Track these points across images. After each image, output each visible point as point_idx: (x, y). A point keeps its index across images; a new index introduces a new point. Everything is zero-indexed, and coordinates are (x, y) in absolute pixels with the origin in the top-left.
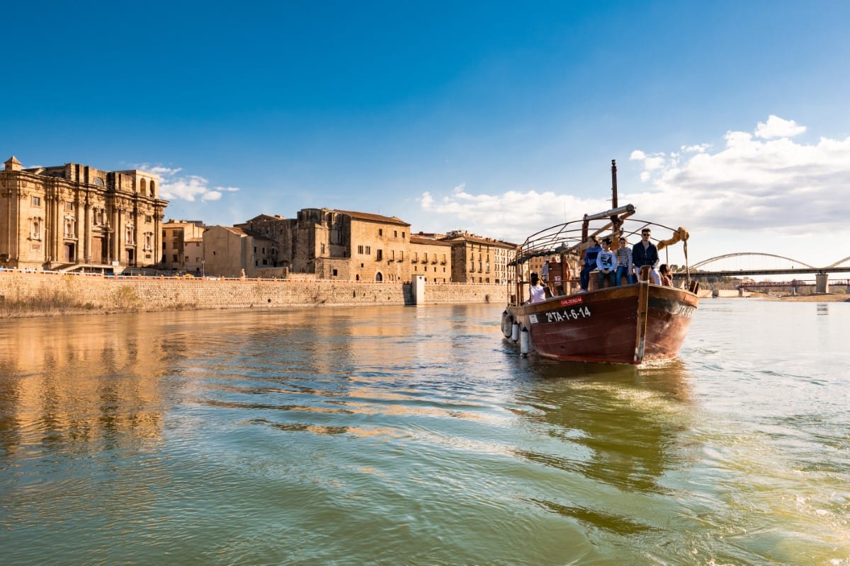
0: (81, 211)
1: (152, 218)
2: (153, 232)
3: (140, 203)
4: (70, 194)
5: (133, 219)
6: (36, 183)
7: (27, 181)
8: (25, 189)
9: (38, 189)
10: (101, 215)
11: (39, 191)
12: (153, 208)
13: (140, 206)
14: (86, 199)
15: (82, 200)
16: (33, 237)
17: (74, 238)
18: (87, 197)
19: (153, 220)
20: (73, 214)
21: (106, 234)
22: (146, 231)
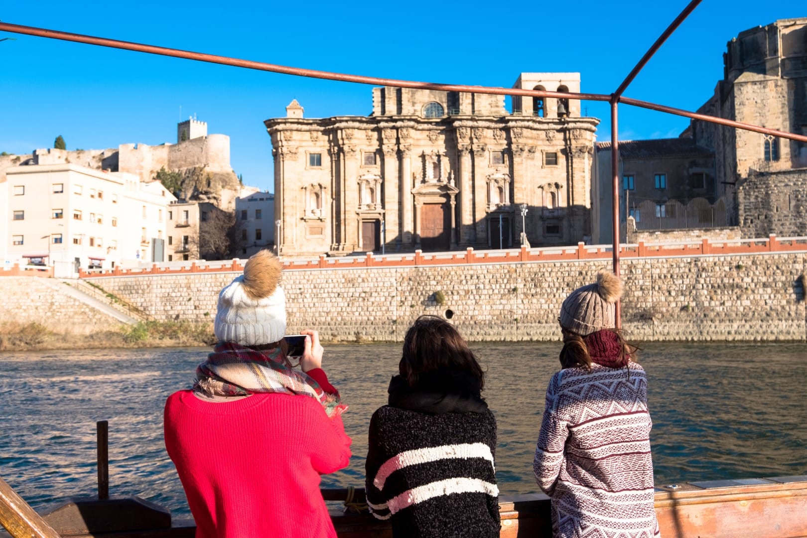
0: (391, 163)
1: (560, 154)
2: (564, 183)
3: (519, 130)
4: (369, 138)
5: (507, 163)
6: (309, 131)
7: (291, 130)
8: (291, 143)
9: (316, 140)
10: (437, 166)
11: (318, 144)
12: (561, 136)
13: (519, 135)
14: (398, 142)
15: (389, 146)
16: (309, 215)
17: (379, 209)
18: (398, 139)
19: (562, 160)
20: (376, 170)
21: (448, 196)
22: (544, 183)
